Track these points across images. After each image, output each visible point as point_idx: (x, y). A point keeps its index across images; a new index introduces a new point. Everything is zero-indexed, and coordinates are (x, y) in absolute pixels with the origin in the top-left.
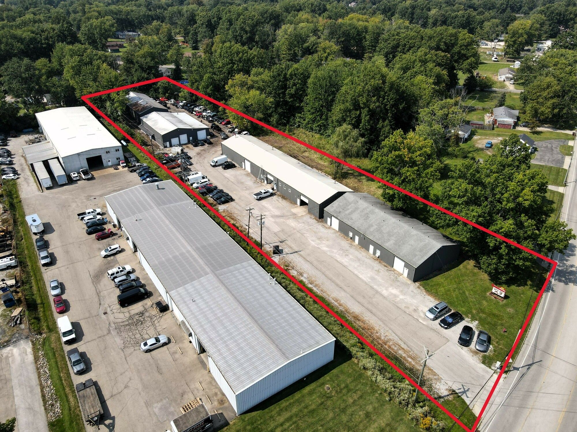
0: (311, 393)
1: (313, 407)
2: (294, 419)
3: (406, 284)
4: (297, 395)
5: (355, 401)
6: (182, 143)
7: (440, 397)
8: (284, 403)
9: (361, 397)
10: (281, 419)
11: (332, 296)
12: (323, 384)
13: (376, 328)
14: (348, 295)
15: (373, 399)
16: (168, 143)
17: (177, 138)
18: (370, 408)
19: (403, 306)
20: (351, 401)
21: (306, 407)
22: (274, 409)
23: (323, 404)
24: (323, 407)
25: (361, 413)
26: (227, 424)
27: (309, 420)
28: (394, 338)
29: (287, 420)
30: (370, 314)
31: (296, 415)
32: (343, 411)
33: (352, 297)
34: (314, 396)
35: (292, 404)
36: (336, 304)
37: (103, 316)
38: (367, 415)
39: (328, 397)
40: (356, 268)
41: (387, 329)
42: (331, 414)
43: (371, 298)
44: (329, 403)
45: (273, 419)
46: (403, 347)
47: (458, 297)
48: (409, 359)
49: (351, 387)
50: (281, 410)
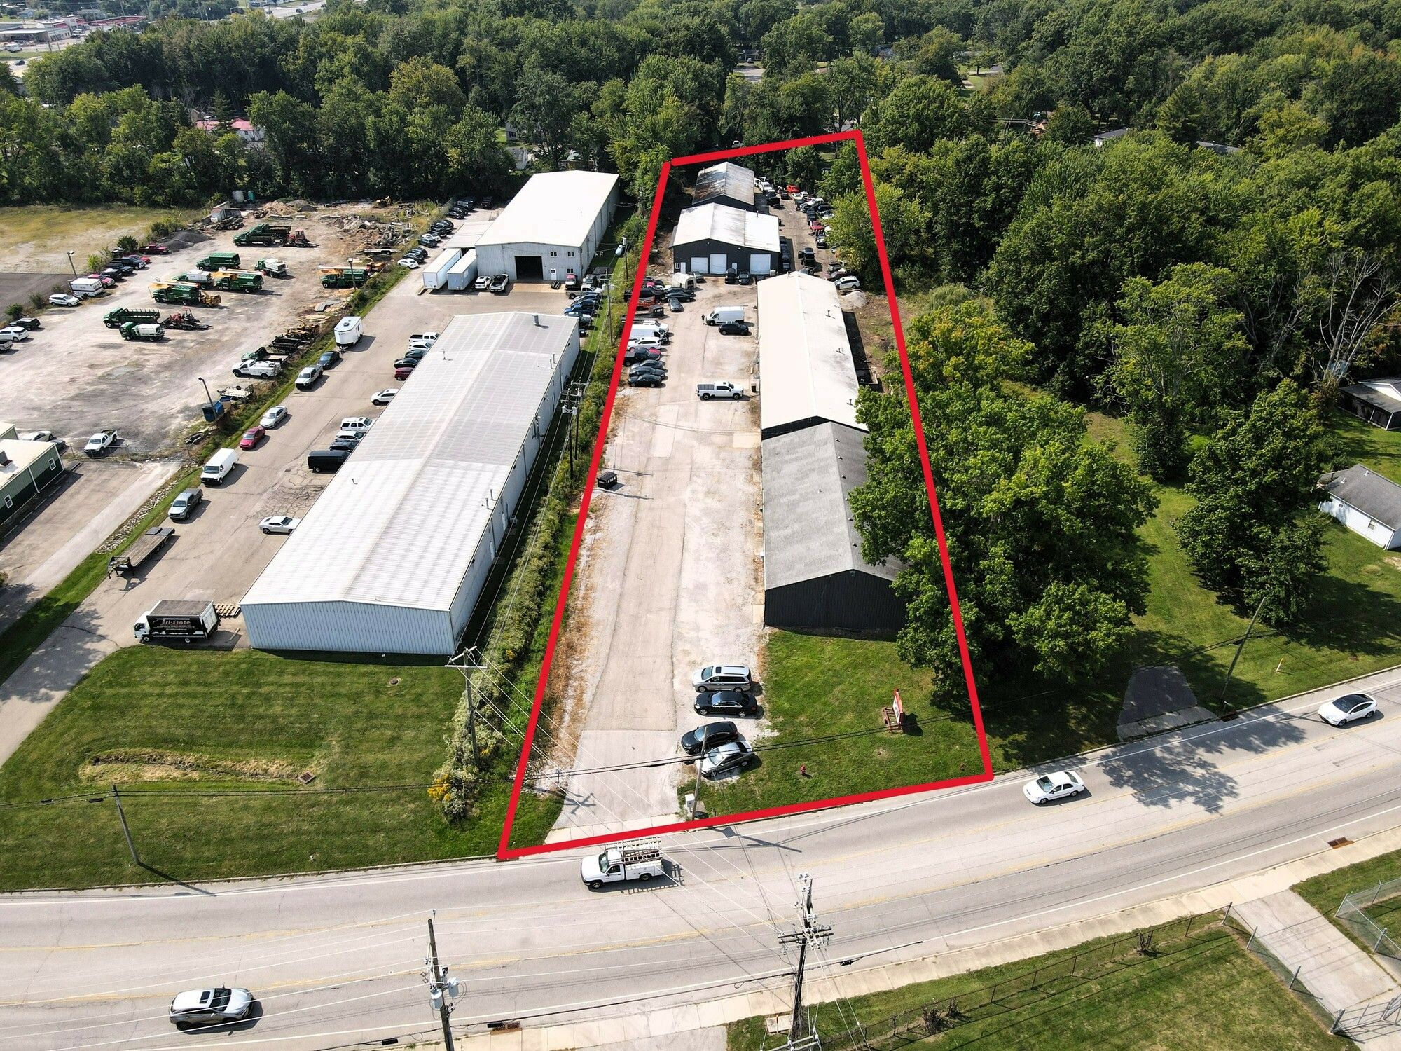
0: (363, 675)
1: (344, 691)
2: (302, 689)
3: (746, 621)
4: (346, 668)
5: (403, 716)
7: (531, 787)
8: (319, 667)
9: (419, 717)
10: (288, 679)
11: (596, 579)
12: (397, 674)
13: (586, 654)
14: (618, 591)
15: (429, 727)
16: (683, 265)
17: (705, 260)
18: (409, 735)
20: (400, 711)
21: (337, 685)
22: (298, 665)
23: (359, 695)
24: (356, 697)
25: (389, 733)
26: (230, 649)
27: (317, 700)
28: (592, 679)
29: (293, 685)
30: (609, 631)
31: (311, 687)
32: (371, 716)
33: (621, 595)
34: (365, 680)
35: (325, 673)
36: (582, 592)
37: (281, 473)
38: (393, 740)
39: (378, 691)
40: (697, 560)
41: (602, 663)
42: (353, 709)
43: (649, 611)
44: (368, 698)
45: (281, 673)
46: (587, 698)
47: (809, 684)
48: (567, 718)
49: (425, 699)
50: (304, 672)
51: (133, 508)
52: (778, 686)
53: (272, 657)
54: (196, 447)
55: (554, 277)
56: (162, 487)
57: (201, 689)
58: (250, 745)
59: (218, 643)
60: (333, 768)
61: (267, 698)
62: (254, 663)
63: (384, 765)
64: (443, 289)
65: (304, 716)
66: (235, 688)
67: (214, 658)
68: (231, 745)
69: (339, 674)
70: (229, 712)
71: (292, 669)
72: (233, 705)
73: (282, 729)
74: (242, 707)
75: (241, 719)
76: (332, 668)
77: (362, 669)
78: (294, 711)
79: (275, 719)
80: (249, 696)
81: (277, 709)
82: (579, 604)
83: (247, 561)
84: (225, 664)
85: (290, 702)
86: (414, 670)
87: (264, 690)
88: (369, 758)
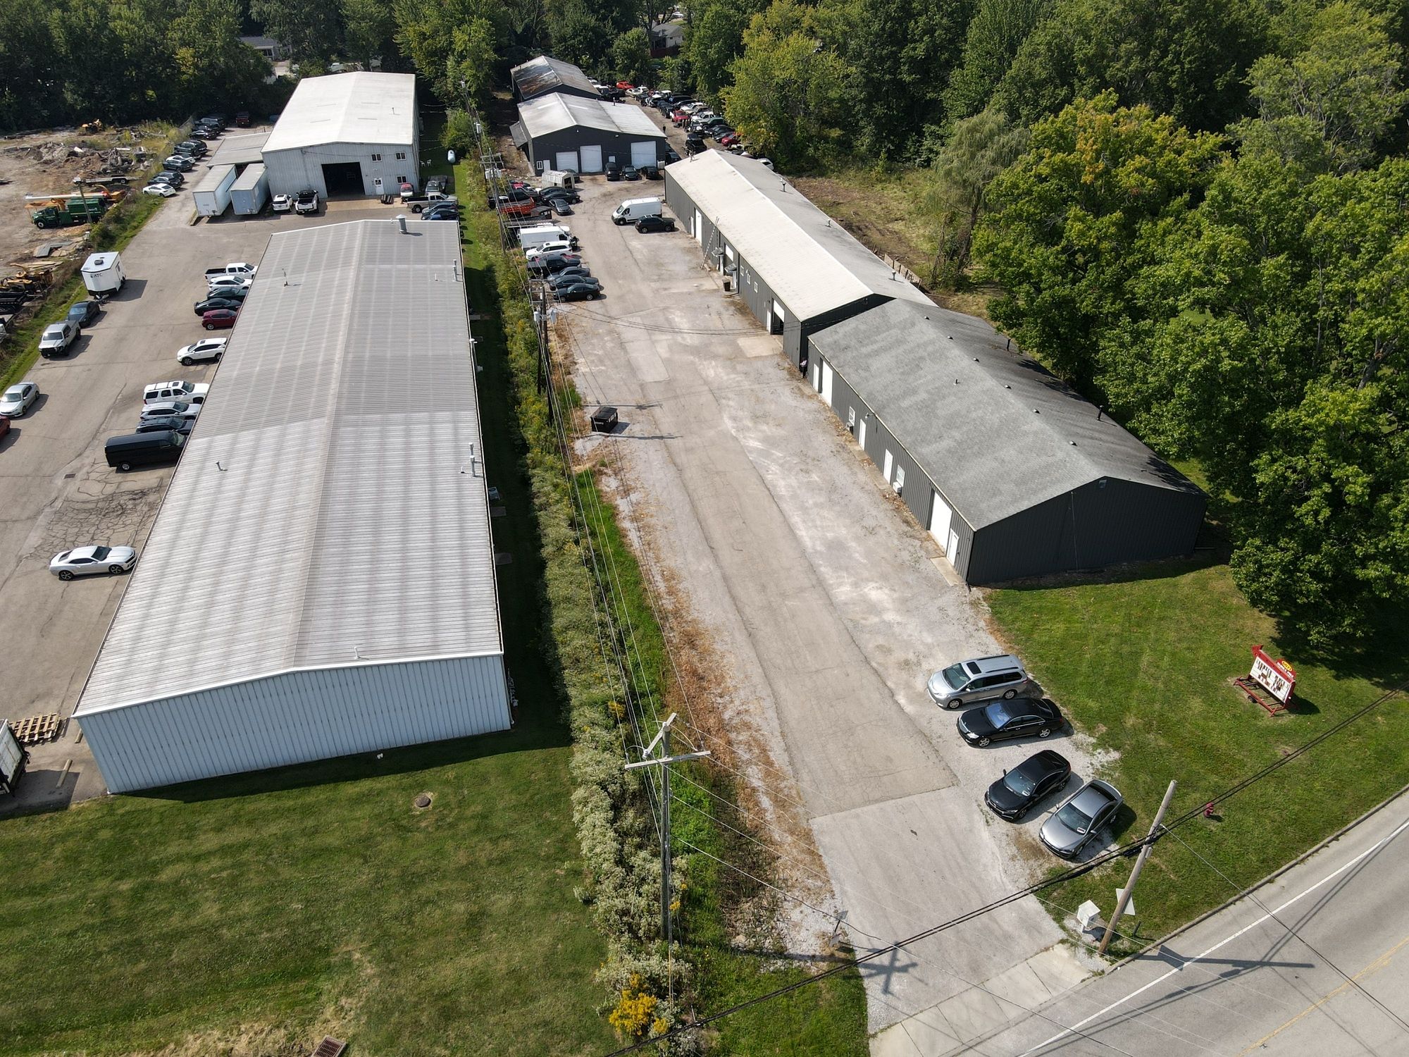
0: (358, 801)
1: (333, 840)
2: (246, 856)
3: (937, 586)
5: (473, 864)
6: (585, 169)
7: (781, 953)
8: (262, 803)
9: (503, 861)
10: (210, 841)
11: (672, 562)
12: (422, 786)
13: (729, 682)
14: (717, 574)
15: (535, 877)
16: (547, 163)
17: (574, 155)
18: (501, 902)
19: (870, 643)
20: (462, 858)
21: (315, 831)
22: (220, 809)
23: (368, 840)
24: (363, 847)
25: (460, 907)
26: (62, 806)
27: (286, 873)
28: (766, 724)
29: (224, 851)
30: (741, 638)
31: (264, 847)
32: (410, 881)
33: (725, 578)
34: (364, 811)
35: (280, 813)
36: (662, 586)
37: (59, 481)
38: (475, 922)
39: (402, 826)
41: (764, 691)
42: (365, 877)
43: (784, 595)
44: (389, 844)
45: (191, 832)
49: (498, 822)
50: (236, 819)
52: (1059, 675)
53: (157, 803)
57: (26, 904)
58: (173, 1004)
59: (35, 799)
60: (379, 1013)
61: (178, 891)
62: (124, 824)
63: (482, 983)
64: (227, 214)
65: (269, 913)
66: (102, 885)
67: (37, 830)
68: (129, 1014)
69: (307, 811)
70: (104, 942)
71: (210, 819)
72: (108, 925)
73: (235, 952)
74: (130, 924)
75: (136, 948)
76: (289, 800)
77: (351, 789)
78: (246, 907)
79: (210, 932)
80: (138, 896)
81: (211, 911)
82: (668, 603)
83: (43, 633)
84: (63, 838)
85: (232, 888)
86: (450, 772)
87: (166, 875)
88: (447, 973)
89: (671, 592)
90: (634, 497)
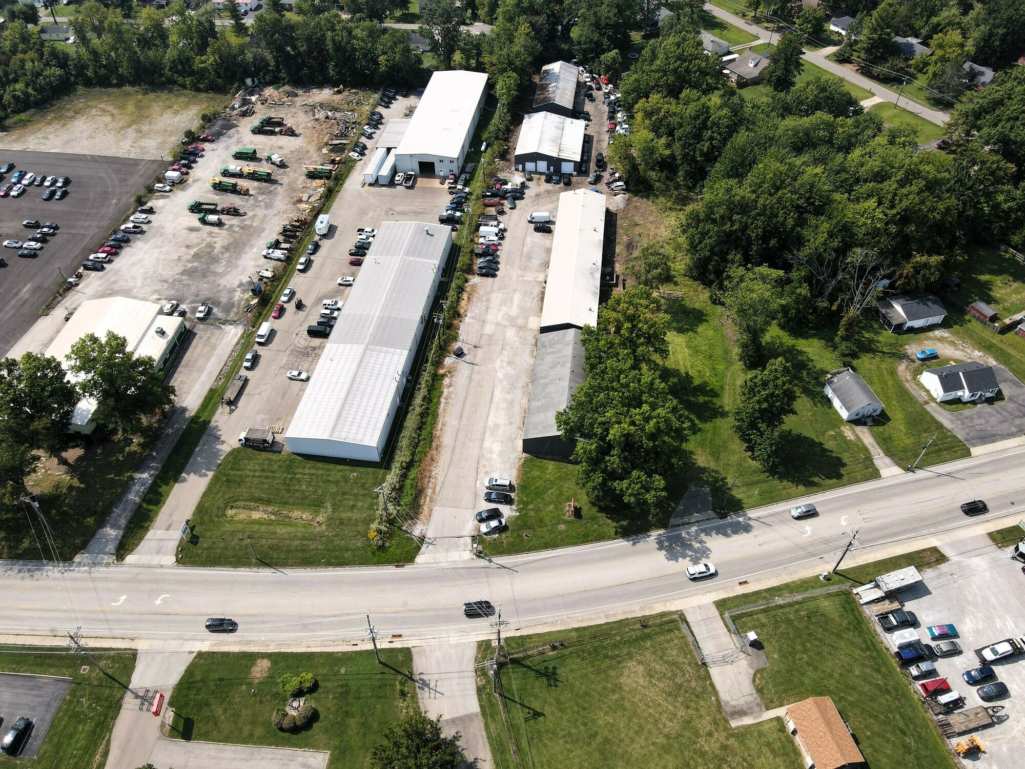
0: (339, 471)
1: (331, 479)
2: (313, 477)
4: (332, 466)
5: (357, 494)
6: (539, 170)
7: (410, 533)
8: (320, 465)
9: (364, 495)
10: (307, 471)
11: (446, 419)
12: (354, 471)
13: (439, 464)
14: (457, 427)
15: (369, 500)
16: (520, 167)
18: (360, 504)
19: (483, 462)
20: (356, 491)
21: (328, 476)
22: (311, 463)
23: (338, 482)
24: (336, 483)
25: (351, 503)
26: (280, 452)
27: (321, 484)
28: (440, 478)
29: (309, 474)
30: (450, 451)
31: (317, 476)
32: (344, 494)
33: (458, 429)
34: (340, 474)
35: (323, 469)
36: (440, 426)
37: (294, 336)
38: (353, 507)
39: (346, 480)
40: (497, 409)
41: (446, 470)
42: (335, 490)
43: (470, 440)
44: (342, 484)
45: (304, 468)
46: (438, 489)
47: (537, 488)
48: (428, 499)
49: (367, 486)
50: (313, 467)
51: (225, 359)
52: (524, 487)
53: (299, 458)
54: (249, 315)
55: (442, 174)
56: (237, 344)
57: (270, 474)
58: (294, 504)
59: (275, 449)
60: (329, 519)
61: (299, 481)
62: (292, 461)
63: (350, 519)
64: (376, 183)
65: (315, 492)
66: (285, 474)
67: (274, 457)
68: (286, 503)
69: (328, 470)
70: (284, 487)
71: (308, 466)
72: (285, 484)
73: (307, 497)
74: (289, 485)
75: (289, 491)
76: (326, 466)
77: (339, 467)
78: (311, 489)
79: (303, 492)
80: (291, 479)
81: (304, 487)
82: (438, 433)
83: (283, 398)
84: (280, 460)
85: (309, 484)
86: (362, 469)
87: (298, 476)
88: (344, 515)
89: (441, 430)
90: (451, 389)
